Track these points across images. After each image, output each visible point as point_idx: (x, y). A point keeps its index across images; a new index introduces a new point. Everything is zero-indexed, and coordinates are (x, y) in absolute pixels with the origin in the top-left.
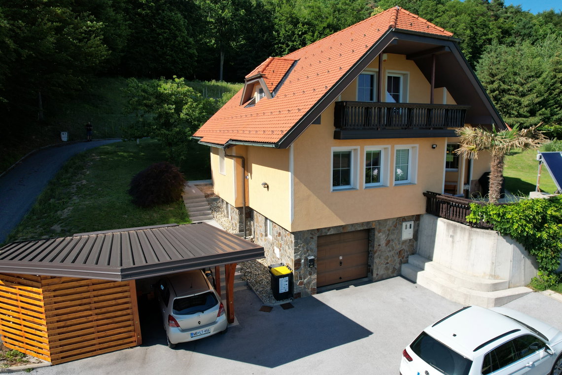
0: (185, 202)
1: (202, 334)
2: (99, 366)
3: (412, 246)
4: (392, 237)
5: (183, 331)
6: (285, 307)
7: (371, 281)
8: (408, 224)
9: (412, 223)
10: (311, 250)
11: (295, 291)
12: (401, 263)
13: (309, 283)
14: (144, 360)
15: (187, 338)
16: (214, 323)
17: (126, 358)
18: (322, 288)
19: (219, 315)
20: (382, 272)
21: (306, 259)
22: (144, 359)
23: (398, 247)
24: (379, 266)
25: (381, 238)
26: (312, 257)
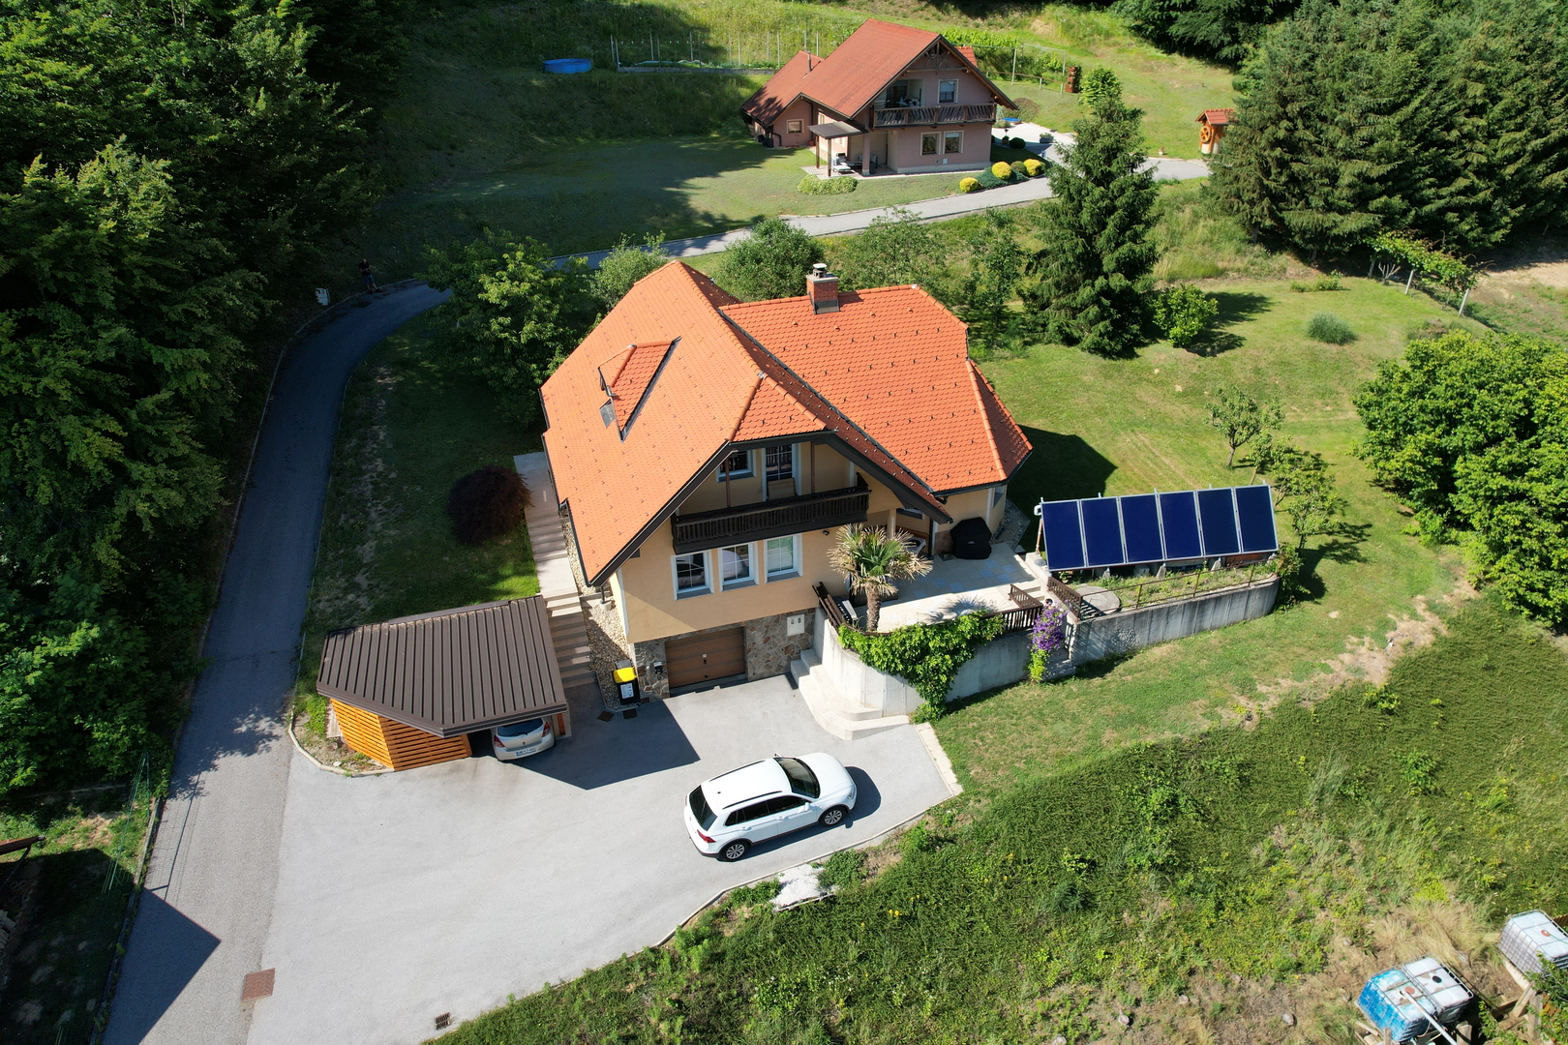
0: (529, 525)
1: (527, 752)
2: (436, 776)
3: (806, 640)
4: (770, 634)
5: (509, 750)
6: (629, 715)
7: (746, 681)
8: (796, 619)
9: (802, 617)
10: (658, 656)
11: (642, 697)
12: (789, 659)
13: (658, 687)
14: (475, 773)
15: (514, 755)
16: (539, 742)
17: (458, 769)
18: (675, 690)
19: (544, 735)
20: (760, 671)
21: (652, 665)
22: (475, 771)
23: (784, 644)
24: (754, 664)
25: (756, 637)
26: (660, 664)
